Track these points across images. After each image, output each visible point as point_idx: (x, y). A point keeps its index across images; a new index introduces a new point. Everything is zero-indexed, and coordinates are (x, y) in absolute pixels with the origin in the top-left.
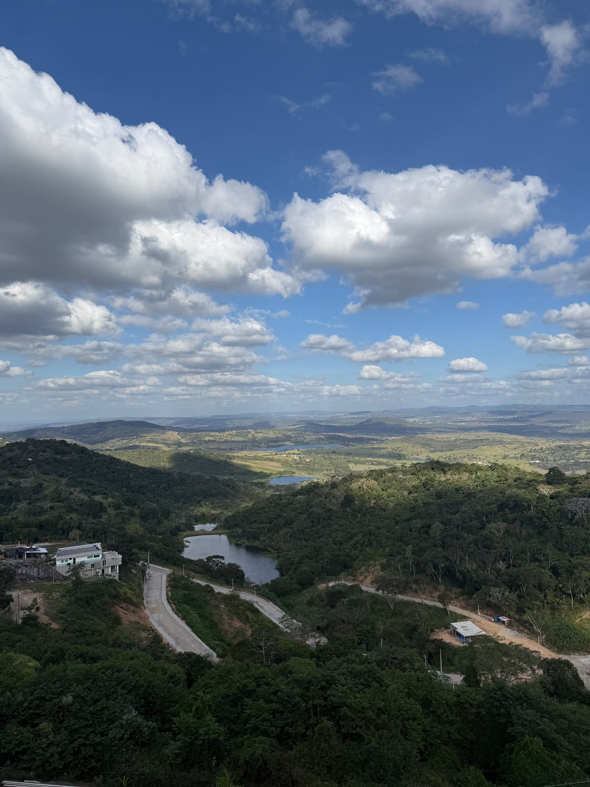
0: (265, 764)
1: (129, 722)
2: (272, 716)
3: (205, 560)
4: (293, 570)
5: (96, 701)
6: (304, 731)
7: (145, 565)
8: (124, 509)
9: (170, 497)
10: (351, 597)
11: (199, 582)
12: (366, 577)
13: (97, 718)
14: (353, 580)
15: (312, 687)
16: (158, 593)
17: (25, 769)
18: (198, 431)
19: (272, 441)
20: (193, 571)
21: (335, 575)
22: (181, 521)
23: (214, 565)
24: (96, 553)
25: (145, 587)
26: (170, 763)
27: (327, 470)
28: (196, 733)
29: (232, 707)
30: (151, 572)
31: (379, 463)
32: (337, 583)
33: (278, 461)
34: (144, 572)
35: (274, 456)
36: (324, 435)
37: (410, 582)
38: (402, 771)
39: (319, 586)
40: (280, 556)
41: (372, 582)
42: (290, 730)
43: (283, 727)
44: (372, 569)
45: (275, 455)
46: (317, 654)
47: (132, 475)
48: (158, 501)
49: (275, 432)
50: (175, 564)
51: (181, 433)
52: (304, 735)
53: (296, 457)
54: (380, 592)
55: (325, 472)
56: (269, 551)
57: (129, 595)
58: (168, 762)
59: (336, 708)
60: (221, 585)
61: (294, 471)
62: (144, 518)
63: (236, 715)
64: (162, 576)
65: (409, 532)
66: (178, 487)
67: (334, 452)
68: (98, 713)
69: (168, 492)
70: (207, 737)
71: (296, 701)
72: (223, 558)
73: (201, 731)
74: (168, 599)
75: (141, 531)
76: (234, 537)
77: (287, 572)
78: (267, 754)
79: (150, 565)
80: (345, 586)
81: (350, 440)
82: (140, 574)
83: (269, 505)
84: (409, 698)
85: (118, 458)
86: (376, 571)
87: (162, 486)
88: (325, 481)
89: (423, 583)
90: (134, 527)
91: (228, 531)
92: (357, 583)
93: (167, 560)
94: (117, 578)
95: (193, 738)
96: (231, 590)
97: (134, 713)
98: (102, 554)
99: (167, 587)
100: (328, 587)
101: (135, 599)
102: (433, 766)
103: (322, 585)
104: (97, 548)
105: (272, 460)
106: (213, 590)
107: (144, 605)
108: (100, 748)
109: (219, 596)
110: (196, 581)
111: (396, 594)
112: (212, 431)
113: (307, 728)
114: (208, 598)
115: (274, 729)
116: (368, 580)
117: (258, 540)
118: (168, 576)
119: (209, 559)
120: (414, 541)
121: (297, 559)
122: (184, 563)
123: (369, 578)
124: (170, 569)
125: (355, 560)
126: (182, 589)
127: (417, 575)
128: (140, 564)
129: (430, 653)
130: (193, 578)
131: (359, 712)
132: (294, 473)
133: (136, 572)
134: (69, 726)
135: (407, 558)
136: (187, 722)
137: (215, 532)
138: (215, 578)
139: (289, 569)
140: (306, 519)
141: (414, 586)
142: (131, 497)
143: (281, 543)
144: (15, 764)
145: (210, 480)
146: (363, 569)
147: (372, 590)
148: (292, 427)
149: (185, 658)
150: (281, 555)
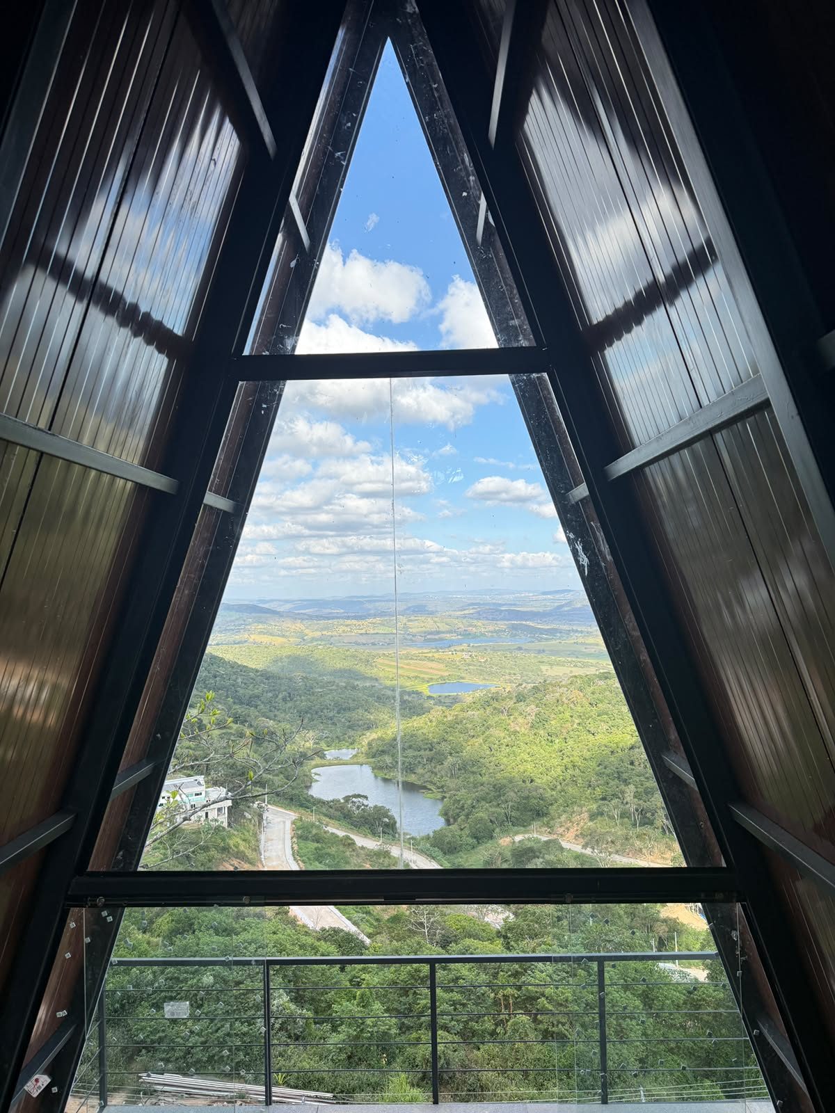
0: (448, 1064)
1: (280, 1008)
2: (452, 1007)
3: (342, 801)
4: (463, 817)
5: (238, 983)
6: (493, 1027)
7: (261, 807)
8: (230, 728)
9: (292, 711)
10: (547, 857)
11: (335, 831)
12: (568, 830)
13: (242, 1003)
14: (549, 833)
15: (502, 973)
16: (280, 846)
17: (162, 1060)
18: (328, 619)
19: (431, 633)
20: (326, 815)
21: (524, 826)
22: (307, 745)
23: (354, 808)
24: (198, 789)
25: (263, 837)
26: (332, 1060)
27: (510, 674)
28: (363, 1023)
29: (401, 997)
30: (270, 817)
31: (585, 665)
32: (526, 836)
33: (440, 661)
34: (260, 816)
35: (435, 655)
36: (505, 625)
37: (631, 837)
38: (617, 1080)
39: (501, 841)
40: (446, 798)
41: (577, 836)
42: (476, 1026)
43: (466, 1022)
44: (576, 818)
45: (435, 652)
46: (503, 934)
47: (239, 680)
48: (275, 716)
49: (436, 619)
50: (301, 806)
51: (305, 622)
52: (493, 1033)
53: (465, 656)
54: (588, 851)
55: (507, 677)
56: (430, 789)
57: (242, 848)
58: (330, 1057)
59: (532, 999)
60: (366, 836)
61: (463, 675)
62: (258, 740)
63: (407, 1006)
64: (284, 822)
65: (629, 766)
66: (303, 698)
67: (520, 649)
68: (243, 997)
69: (289, 705)
70: (375, 1029)
71: (482, 991)
72: (366, 797)
73: (369, 1022)
74: (293, 855)
75: (255, 758)
76: (381, 768)
77: (455, 820)
78: (449, 1052)
79: (269, 806)
80: (538, 841)
81: (542, 631)
82: (256, 820)
83: (429, 724)
84: (625, 992)
85: (221, 656)
86: (582, 820)
87: (280, 696)
88: (507, 690)
89: (650, 840)
90: (244, 753)
91: (373, 760)
92: (555, 836)
93: (292, 799)
94: (225, 825)
95: (358, 1030)
96: (379, 843)
97: (286, 998)
98: (206, 792)
99: (292, 838)
100: (514, 842)
101: (249, 853)
102: (657, 1078)
103: (505, 839)
104: (199, 784)
105: (431, 660)
106: (354, 843)
107: (261, 862)
108: (247, 1039)
109: (362, 852)
110: (331, 829)
111: (610, 853)
112: (348, 618)
113: (497, 1025)
114: (348, 853)
115: (455, 1023)
116: (571, 834)
117: (415, 773)
118: (293, 823)
119: (347, 799)
120: (637, 779)
121: (469, 802)
122: (314, 805)
123: (572, 830)
124: (295, 812)
125: (552, 804)
126: (313, 841)
127: (641, 828)
128: (255, 806)
129: (660, 938)
130: (327, 825)
131: (561, 1005)
132: (463, 678)
133: (250, 817)
134: (210, 1012)
135: (627, 803)
136: (351, 1011)
137: (354, 761)
138: (356, 826)
139: (458, 815)
140: (481, 745)
141: (638, 843)
142: (240, 711)
143: (447, 778)
144: (150, 1054)
145: (345, 687)
146: (563, 817)
147: (578, 848)
148: (459, 613)
149: (330, 935)
150: (447, 795)
